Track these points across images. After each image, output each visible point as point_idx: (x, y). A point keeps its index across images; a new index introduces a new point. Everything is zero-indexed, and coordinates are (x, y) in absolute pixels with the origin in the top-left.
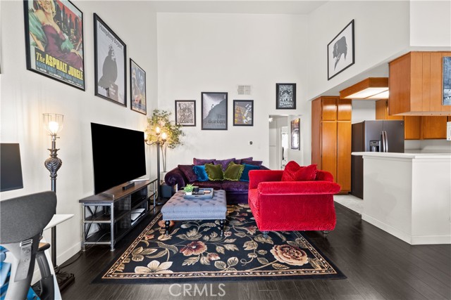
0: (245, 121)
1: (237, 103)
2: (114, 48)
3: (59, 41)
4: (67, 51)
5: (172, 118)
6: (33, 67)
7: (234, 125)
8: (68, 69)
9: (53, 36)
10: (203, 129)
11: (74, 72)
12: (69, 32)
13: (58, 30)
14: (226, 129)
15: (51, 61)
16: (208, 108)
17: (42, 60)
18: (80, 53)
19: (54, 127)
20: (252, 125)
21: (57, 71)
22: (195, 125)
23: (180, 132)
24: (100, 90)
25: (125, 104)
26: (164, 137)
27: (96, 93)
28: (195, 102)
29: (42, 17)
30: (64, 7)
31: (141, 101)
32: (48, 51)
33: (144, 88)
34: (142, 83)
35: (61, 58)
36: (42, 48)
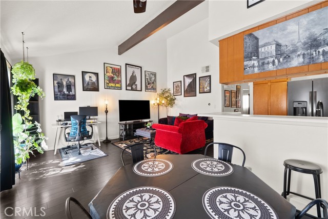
0: (206, 90)
1: (201, 79)
3: (112, 78)
4: (115, 80)
5: (172, 92)
7: (200, 93)
10: (184, 96)
11: (117, 85)
13: (112, 75)
14: (196, 96)
15: (110, 85)
16: (187, 84)
18: (120, 79)
19: (107, 102)
20: (210, 92)
21: (112, 87)
22: (181, 95)
23: (175, 99)
24: (128, 88)
25: (141, 91)
26: (163, 102)
27: (126, 89)
28: (181, 81)
29: (108, 74)
30: (114, 68)
31: (152, 87)
32: (110, 82)
33: (155, 80)
34: (153, 79)
35: (114, 83)
36: (108, 82)
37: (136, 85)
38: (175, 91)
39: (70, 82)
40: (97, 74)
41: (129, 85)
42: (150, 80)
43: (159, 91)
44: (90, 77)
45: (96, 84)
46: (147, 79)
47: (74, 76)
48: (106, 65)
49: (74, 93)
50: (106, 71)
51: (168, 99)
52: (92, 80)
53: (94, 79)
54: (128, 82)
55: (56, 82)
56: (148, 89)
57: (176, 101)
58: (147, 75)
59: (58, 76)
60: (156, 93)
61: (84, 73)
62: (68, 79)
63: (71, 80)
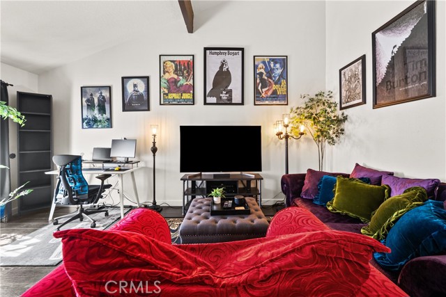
2: (227, 60)
4: (182, 85)
5: (335, 99)
6: (162, 103)
8: (182, 95)
9: (172, 82)
11: (186, 96)
12: (183, 73)
13: (176, 77)
14: (433, 94)
15: (171, 96)
17: (166, 97)
19: (154, 131)
21: (174, 100)
23: (345, 118)
24: (210, 100)
25: (242, 104)
26: (302, 129)
27: (205, 103)
28: (363, 58)
29: (167, 76)
30: (180, 62)
31: (275, 92)
32: (170, 92)
33: (284, 75)
34: (279, 71)
35: (177, 92)
36: (167, 92)
37: (230, 92)
38: (344, 93)
39: (104, 98)
40: (146, 79)
41: (211, 95)
42: (270, 77)
43: (296, 100)
44: (135, 86)
45: (145, 98)
46: (261, 74)
47: (110, 87)
48: (163, 59)
49: (109, 117)
50: (163, 70)
51: (321, 119)
52: (137, 91)
53: (141, 88)
54: (209, 88)
55: (84, 100)
56: (263, 99)
57: (346, 125)
58: (261, 65)
59: (88, 90)
60: (288, 108)
61: (125, 80)
62: (101, 93)
63: (106, 94)
